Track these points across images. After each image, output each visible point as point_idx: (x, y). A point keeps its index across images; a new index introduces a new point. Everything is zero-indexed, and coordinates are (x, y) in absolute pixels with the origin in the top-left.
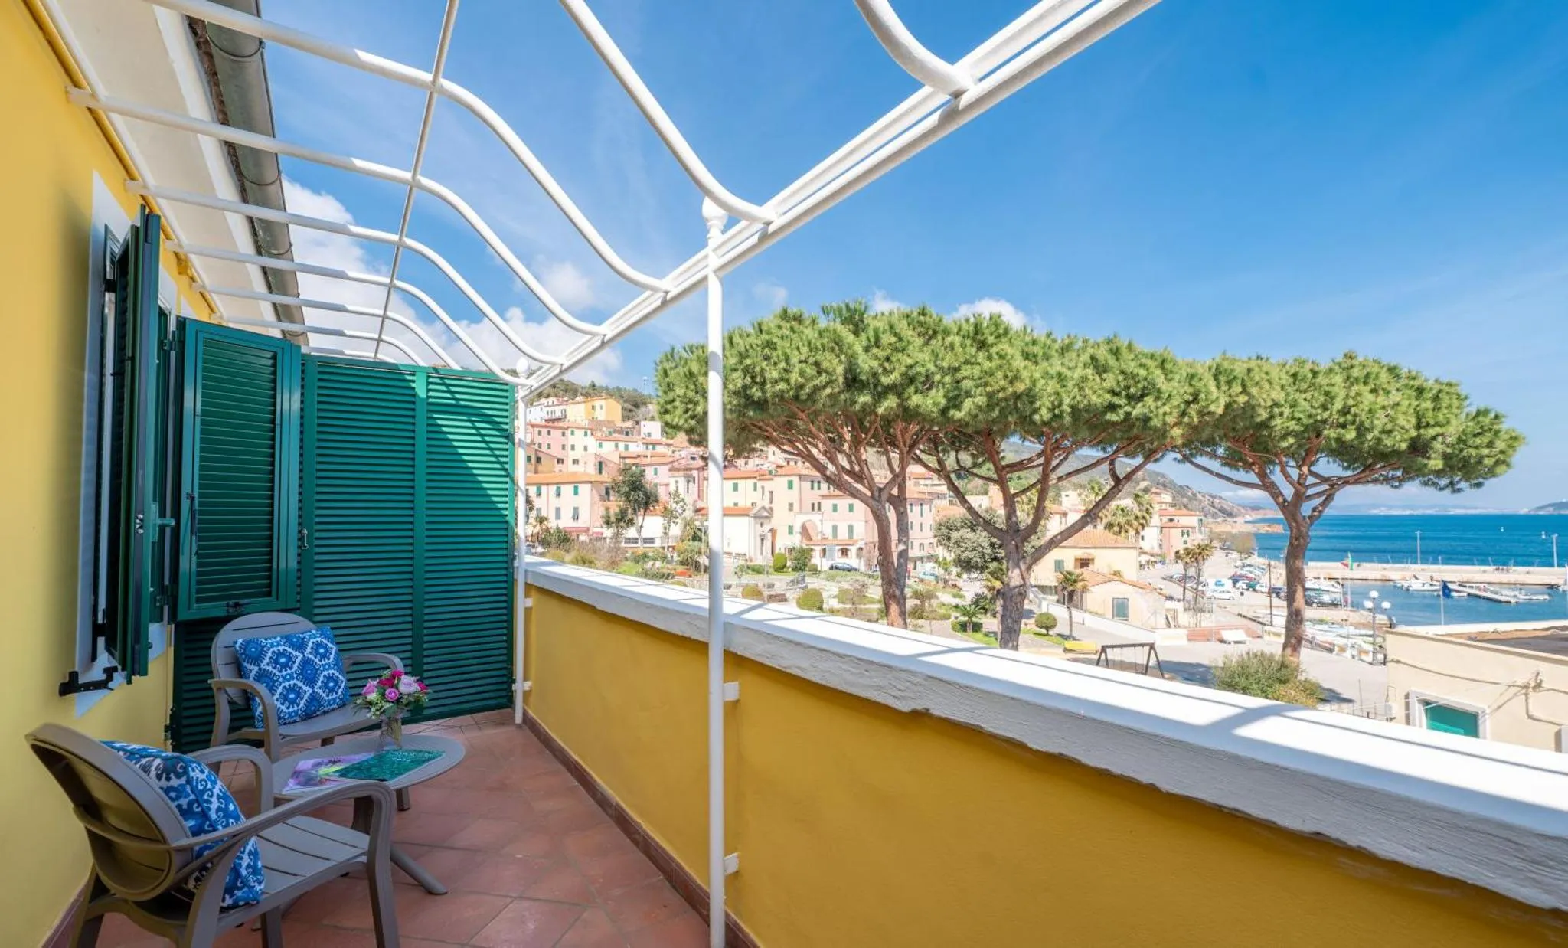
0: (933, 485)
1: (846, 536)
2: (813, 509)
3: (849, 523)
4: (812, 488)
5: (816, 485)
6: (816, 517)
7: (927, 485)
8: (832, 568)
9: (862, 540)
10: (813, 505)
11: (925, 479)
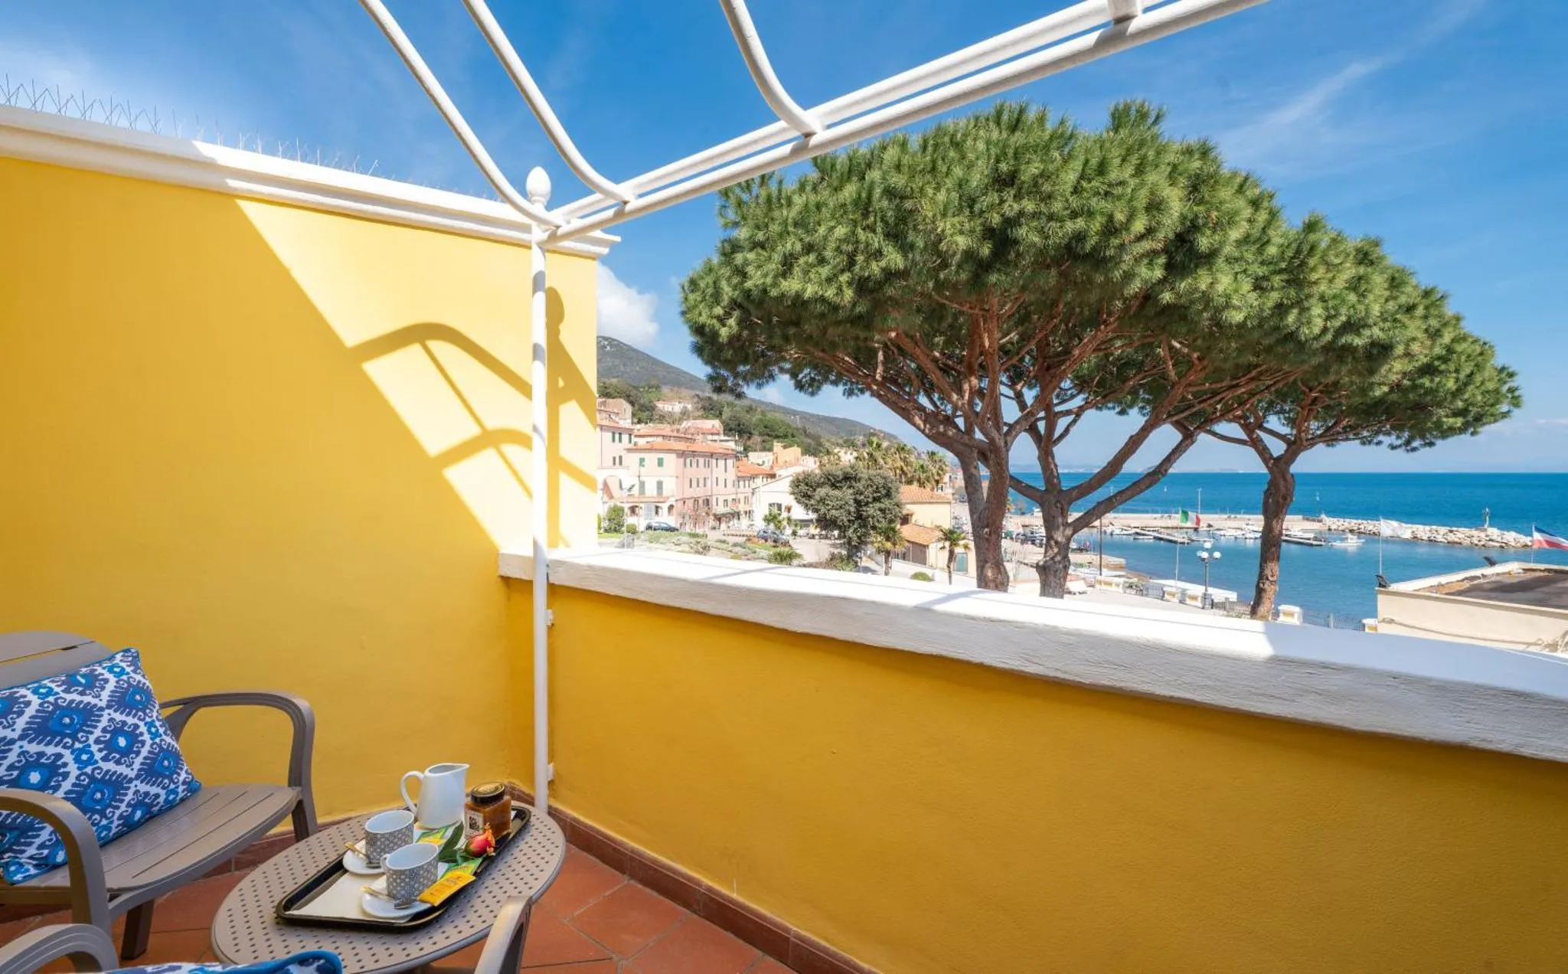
0: (722, 441)
1: (655, 493)
2: (614, 463)
3: (657, 479)
4: (614, 440)
5: (617, 436)
6: (620, 473)
7: (715, 441)
8: (649, 527)
9: (673, 496)
10: (614, 459)
11: (712, 434)
